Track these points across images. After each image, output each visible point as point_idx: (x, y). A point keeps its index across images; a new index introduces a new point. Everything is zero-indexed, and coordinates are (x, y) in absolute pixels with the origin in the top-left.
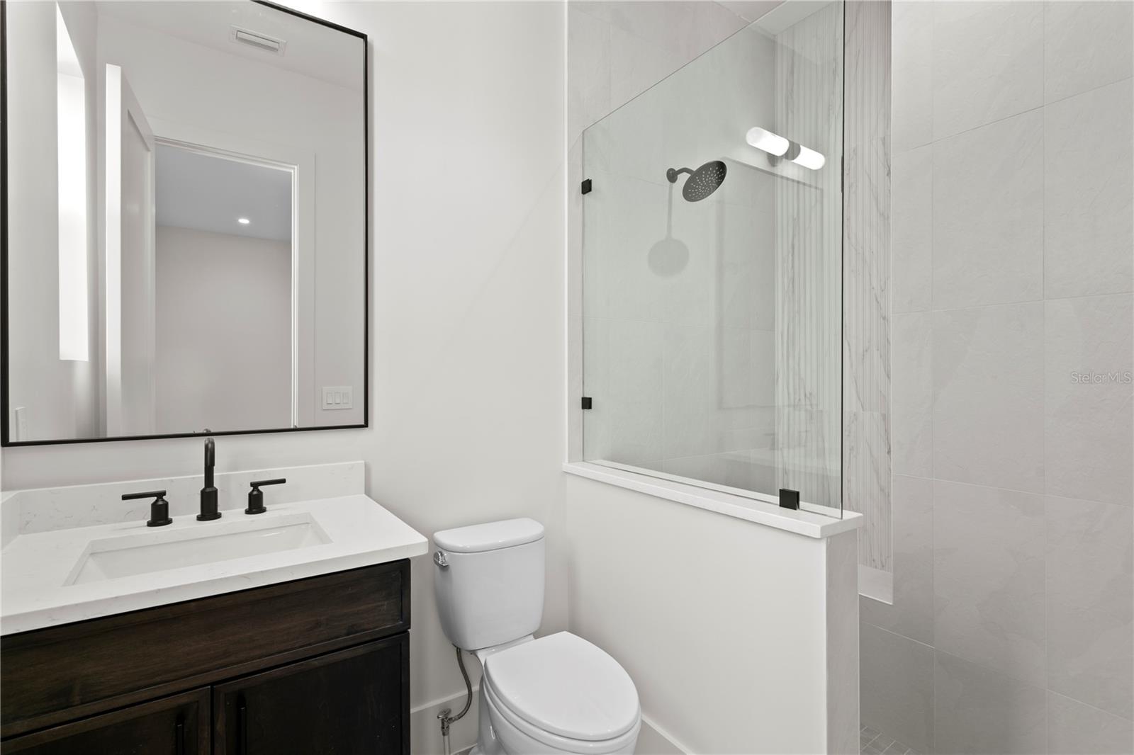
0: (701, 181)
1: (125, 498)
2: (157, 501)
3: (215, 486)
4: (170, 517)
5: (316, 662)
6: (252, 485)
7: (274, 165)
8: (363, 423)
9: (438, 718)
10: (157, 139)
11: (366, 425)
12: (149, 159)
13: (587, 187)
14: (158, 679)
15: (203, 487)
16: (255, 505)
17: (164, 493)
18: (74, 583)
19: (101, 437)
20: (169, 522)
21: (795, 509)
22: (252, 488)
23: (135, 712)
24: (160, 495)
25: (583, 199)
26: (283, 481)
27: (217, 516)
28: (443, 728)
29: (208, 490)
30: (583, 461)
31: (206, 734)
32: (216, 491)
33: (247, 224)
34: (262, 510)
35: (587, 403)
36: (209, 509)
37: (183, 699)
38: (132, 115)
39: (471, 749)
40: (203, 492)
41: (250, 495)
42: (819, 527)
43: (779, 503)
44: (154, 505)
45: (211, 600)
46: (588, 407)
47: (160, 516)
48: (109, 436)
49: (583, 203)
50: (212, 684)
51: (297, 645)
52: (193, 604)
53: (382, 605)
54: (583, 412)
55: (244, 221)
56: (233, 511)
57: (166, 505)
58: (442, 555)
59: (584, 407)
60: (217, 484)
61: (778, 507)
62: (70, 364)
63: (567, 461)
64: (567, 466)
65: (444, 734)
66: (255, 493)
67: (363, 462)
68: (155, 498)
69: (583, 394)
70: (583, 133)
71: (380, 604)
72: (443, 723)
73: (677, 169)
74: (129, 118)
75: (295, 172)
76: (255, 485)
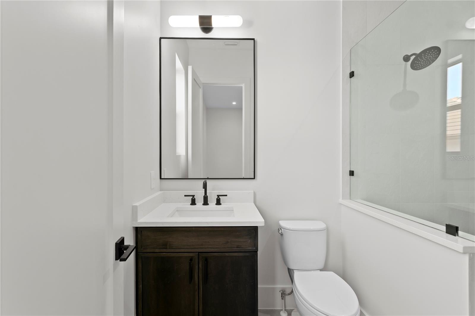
0: (423, 59)
1: (185, 196)
2: (193, 198)
3: (207, 195)
4: (196, 203)
5: (227, 254)
6: (217, 196)
7: (237, 85)
8: (253, 177)
9: (280, 292)
10: (203, 84)
11: (254, 178)
12: (201, 90)
13: (352, 75)
14: (186, 247)
15: (204, 195)
16: (218, 202)
17: (194, 196)
18: (171, 217)
19: (187, 178)
20: (195, 204)
21: (455, 236)
22: (217, 197)
23: (180, 255)
24: (193, 196)
25: (350, 80)
26: (226, 195)
27: (208, 204)
28: (282, 296)
29: (206, 196)
30: (350, 199)
31: (197, 267)
32: (207, 197)
33: (235, 104)
34: (220, 204)
35: (352, 173)
36: (206, 203)
37: (191, 255)
38: (195, 79)
39: (294, 309)
40: (204, 196)
41: (217, 199)
42: (462, 246)
43: (445, 231)
44: (192, 199)
45: (199, 228)
46: (352, 175)
47: (193, 202)
48: (189, 178)
49: (350, 82)
50: (199, 252)
51: (221, 247)
52: (194, 228)
53: (248, 241)
54: (350, 177)
55: (234, 103)
56: (212, 203)
57: (195, 199)
58: (281, 230)
59: (350, 175)
60: (208, 194)
61: (445, 233)
62: (180, 156)
63: (341, 198)
64: (341, 201)
65: (282, 299)
66: (218, 198)
67: (253, 191)
68: (192, 197)
69: (350, 169)
70: (351, 50)
71: (247, 240)
72: (282, 295)
73: (409, 55)
74: (194, 80)
75: (243, 86)
76: (218, 196)
